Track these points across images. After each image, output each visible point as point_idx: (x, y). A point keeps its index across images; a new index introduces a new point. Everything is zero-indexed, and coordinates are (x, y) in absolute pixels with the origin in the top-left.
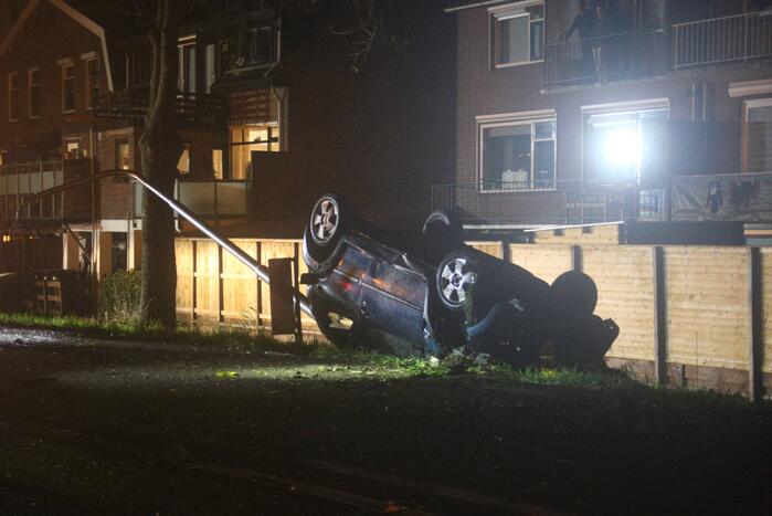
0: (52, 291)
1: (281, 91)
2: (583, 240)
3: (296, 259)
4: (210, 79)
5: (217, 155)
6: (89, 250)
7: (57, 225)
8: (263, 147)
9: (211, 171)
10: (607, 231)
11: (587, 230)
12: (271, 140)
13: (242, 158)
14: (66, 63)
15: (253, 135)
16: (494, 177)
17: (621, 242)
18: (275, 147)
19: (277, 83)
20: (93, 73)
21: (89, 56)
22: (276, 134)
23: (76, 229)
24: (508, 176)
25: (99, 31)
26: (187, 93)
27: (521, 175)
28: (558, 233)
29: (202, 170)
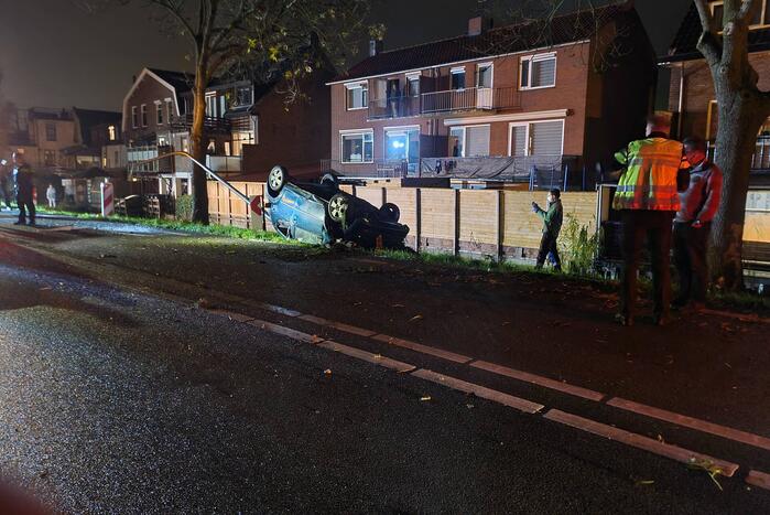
0: (155, 203)
1: (254, 117)
2: (387, 185)
3: (263, 196)
4: (223, 113)
5: (227, 145)
6: (171, 186)
7: (156, 174)
8: (247, 142)
9: (224, 152)
10: (397, 181)
11: (388, 181)
12: (250, 139)
13: (238, 148)
14: (158, 102)
15: (242, 136)
16: (347, 157)
17: (403, 186)
18: (253, 142)
19: (253, 114)
20: (170, 107)
21: (168, 100)
22: (252, 136)
23: (164, 176)
24: (353, 156)
25: (173, 89)
26: (213, 117)
27: (359, 156)
28: (376, 182)
29: (220, 152)
